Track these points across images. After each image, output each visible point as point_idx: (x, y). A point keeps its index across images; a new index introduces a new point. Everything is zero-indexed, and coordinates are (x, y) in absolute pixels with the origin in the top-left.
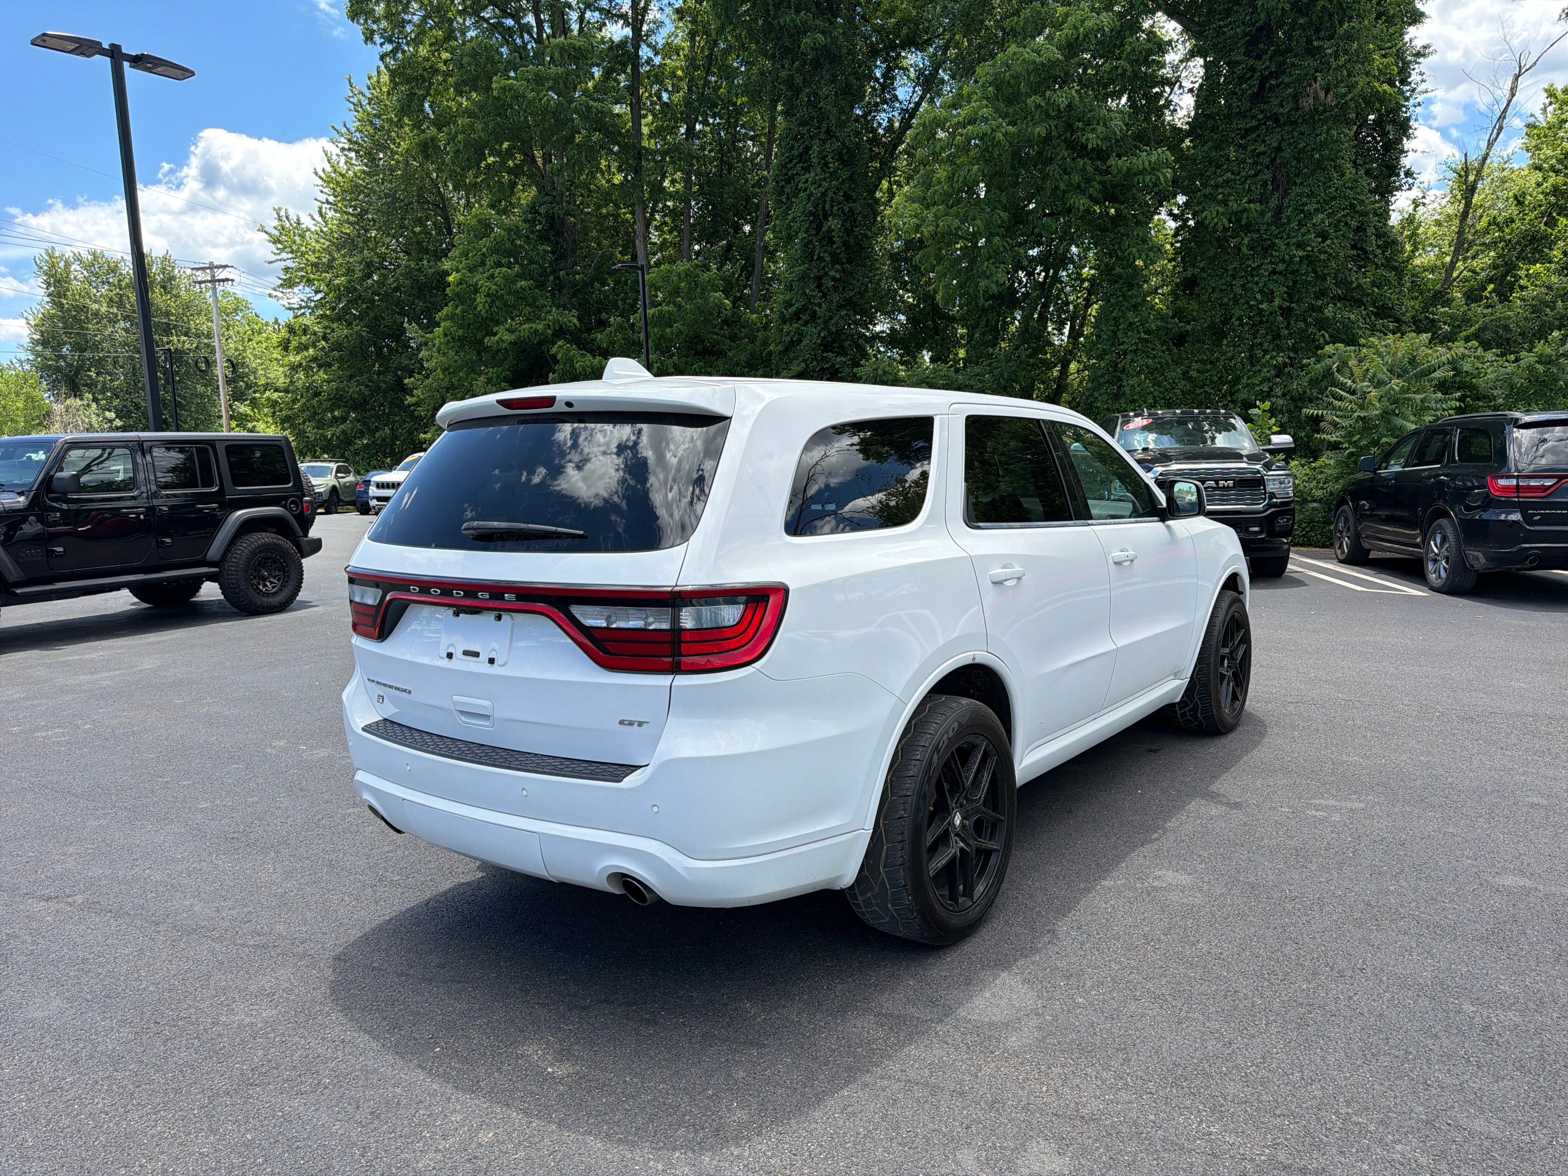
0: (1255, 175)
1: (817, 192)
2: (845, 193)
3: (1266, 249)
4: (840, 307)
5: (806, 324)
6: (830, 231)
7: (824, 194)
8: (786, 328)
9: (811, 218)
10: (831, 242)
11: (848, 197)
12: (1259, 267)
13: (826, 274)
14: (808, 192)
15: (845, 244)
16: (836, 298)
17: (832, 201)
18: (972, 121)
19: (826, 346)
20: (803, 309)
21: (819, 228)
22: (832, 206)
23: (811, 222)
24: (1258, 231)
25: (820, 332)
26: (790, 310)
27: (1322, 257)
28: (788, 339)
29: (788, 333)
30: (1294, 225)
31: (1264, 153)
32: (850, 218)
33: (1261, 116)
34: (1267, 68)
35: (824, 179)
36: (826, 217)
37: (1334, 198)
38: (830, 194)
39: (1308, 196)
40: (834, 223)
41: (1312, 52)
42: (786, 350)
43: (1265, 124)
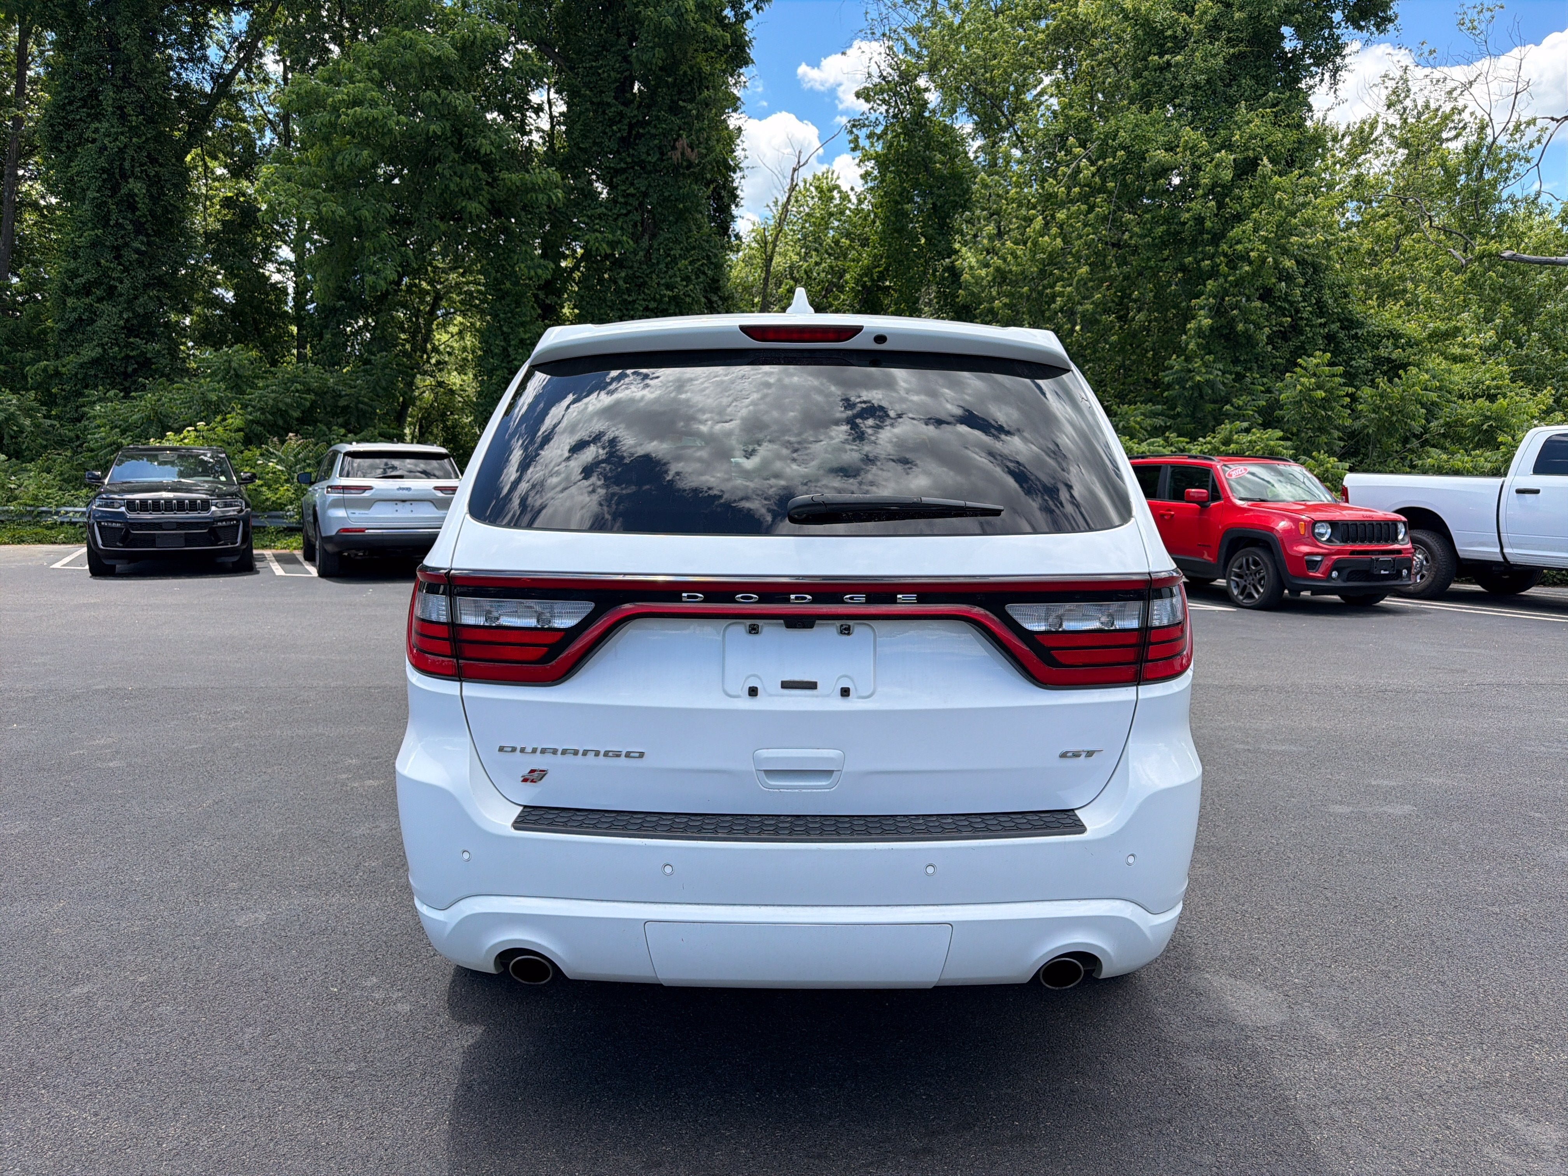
0: (626, 215)
1: (113, 147)
2: (149, 154)
3: (640, 286)
4: (147, 286)
5: (100, 300)
6: (131, 195)
7: (121, 151)
8: (70, 301)
9: (105, 176)
10: (133, 208)
11: (153, 161)
12: (634, 301)
13: (126, 244)
14: (98, 144)
15: (152, 212)
16: (141, 274)
17: (133, 159)
18: (356, 102)
19: (130, 330)
20: (97, 283)
21: (115, 189)
22: (133, 166)
23: (104, 180)
24: (632, 267)
25: (121, 312)
26: (77, 281)
27: (688, 300)
28: (75, 315)
29: (74, 310)
30: (662, 266)
31: (633, 195)
32: (155, 182)
33: (629, 160)
34: (635, 116)
35: (122, 133)
36: (124, 177)
37: (694, 248)
38: (130, 152)
39: (673, 242)
40: (137, 187)
41: (674, 109)
42: (71, 330)
43: (633, 168)
